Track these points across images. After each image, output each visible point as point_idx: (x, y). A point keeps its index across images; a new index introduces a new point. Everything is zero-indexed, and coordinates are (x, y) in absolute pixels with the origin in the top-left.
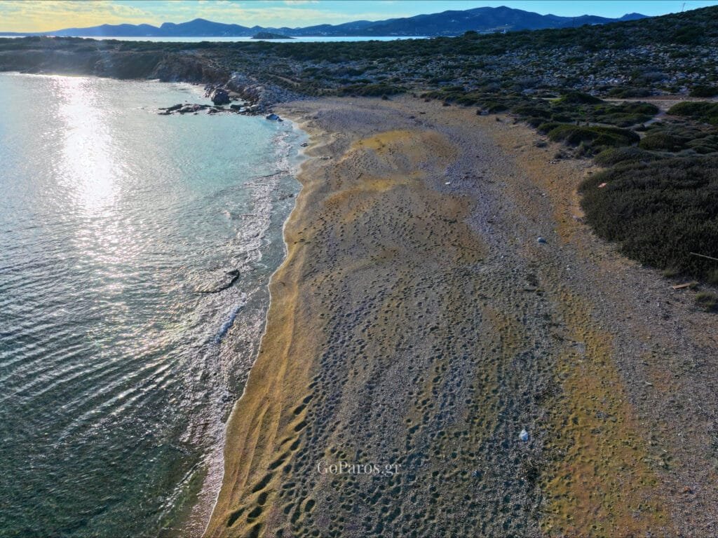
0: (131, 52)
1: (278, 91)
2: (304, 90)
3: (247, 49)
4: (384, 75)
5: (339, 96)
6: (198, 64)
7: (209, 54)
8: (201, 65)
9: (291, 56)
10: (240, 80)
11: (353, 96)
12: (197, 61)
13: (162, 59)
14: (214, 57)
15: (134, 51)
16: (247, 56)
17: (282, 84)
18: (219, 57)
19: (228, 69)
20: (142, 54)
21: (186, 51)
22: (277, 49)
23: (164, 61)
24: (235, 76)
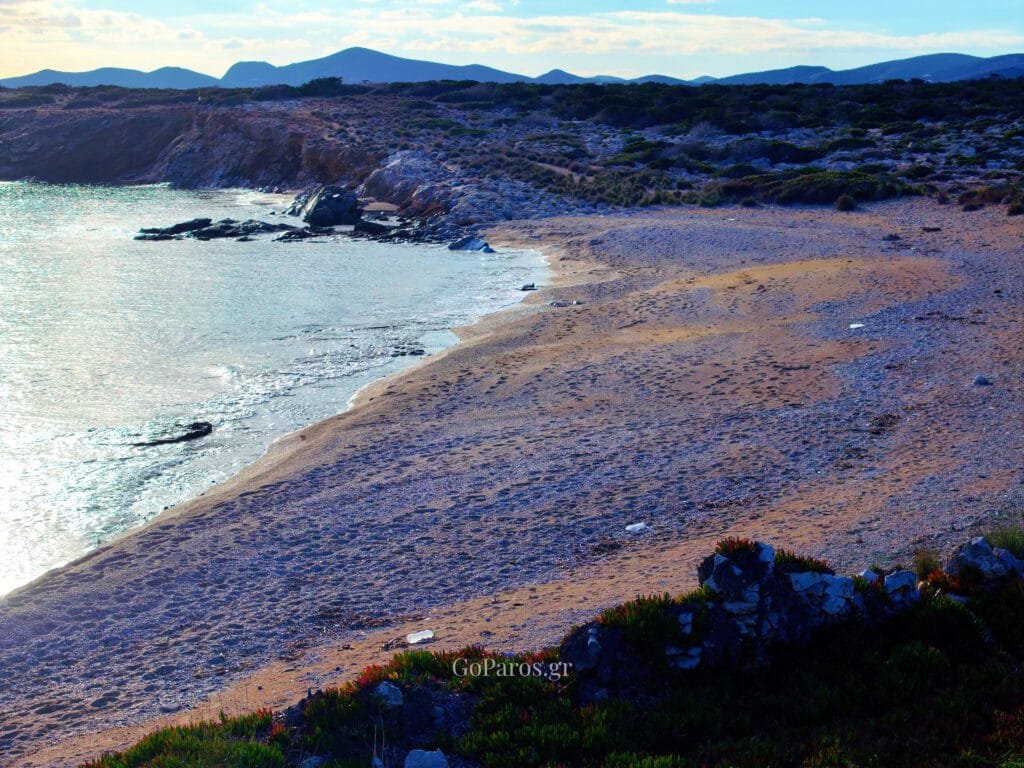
0: (100, 109)
1: (518, 194)
2: (602, 190)
3: (462, 98)
4: (887, 162)
5: (705, 205)
6: (293, 135)
7: (333, 110)
8: (301, 136)
9: (598, 117)
10: (409, 170)
11: (749, 205)
12: (292, 128)
13: (189, 128)
14: (349, 116)
15: (109, 109)
16: (455, 115)
17: (535, 178)
18: (362, 116)
19: (380, 143)
20: (131, 114)
21: (265, 104)
22: (559, 99)
23: (195, 132)
24: (396, 162)
